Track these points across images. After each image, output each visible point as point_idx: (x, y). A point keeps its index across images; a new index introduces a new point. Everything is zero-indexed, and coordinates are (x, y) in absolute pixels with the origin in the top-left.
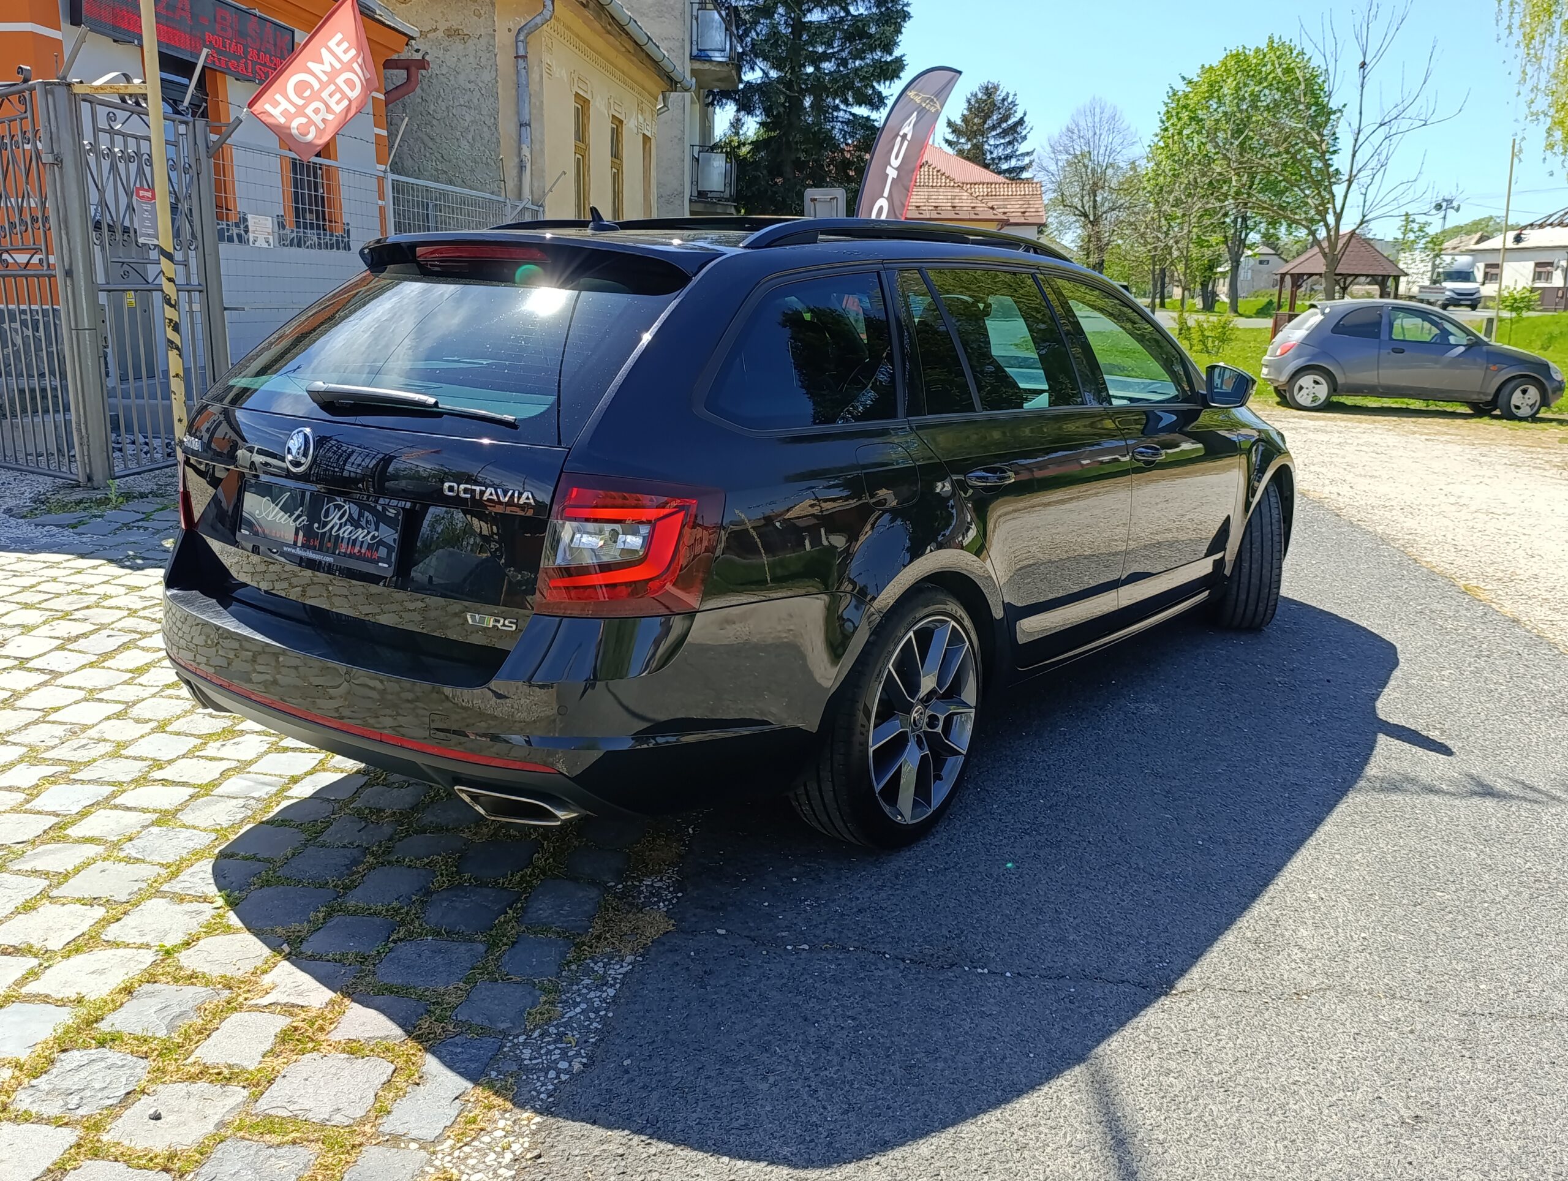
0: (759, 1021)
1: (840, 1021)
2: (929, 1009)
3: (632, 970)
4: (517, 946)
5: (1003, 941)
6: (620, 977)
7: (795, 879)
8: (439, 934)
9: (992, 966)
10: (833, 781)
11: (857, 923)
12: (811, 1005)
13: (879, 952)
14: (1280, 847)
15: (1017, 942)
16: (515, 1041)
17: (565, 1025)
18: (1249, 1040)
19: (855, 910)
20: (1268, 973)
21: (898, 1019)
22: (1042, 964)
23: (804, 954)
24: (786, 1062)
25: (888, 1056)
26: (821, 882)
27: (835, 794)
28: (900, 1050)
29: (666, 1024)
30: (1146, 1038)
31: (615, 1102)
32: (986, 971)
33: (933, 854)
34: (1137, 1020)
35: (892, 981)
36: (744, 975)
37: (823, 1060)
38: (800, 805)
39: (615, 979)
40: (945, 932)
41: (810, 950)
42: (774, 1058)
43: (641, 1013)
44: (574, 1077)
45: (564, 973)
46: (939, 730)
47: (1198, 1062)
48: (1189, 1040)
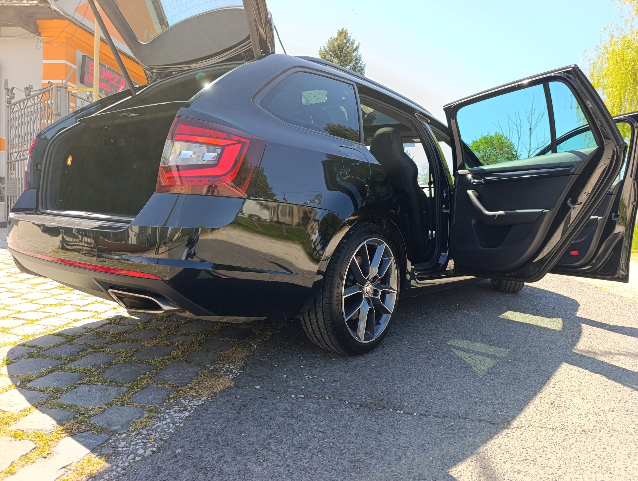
0: (266, 431)
1: (315, 433)
2: (369, 430)
3: (203, 404)
4: (145, 389)
5: (412, 398)
6: (195, 407)
7: (302, 367)
8: (106, 382)
9: (406, 410)
10: (323, 313)
11: (332, 386)
12: (299, 424)
13: (342, 400)
14: (551, 364)
15: (419, 399)
16: (119, 437)
17: (153, 430)
18: (564, 454)
19: (332, 381)
20: (564, 420)
21: (350, 434)
22: (435, 410)
23: (300, 399)
24: (276, 455)
25: (341, 455)
26: (316, 368)
27: (324, 320)
28: (349, 451)
29: (211, 430)
30: (501, 452)
31: (161, 474)
32: (402, 412)
33: (375, 359)
34: (494, 441)
35: (349, 414)
36: (265, 408)
37: (300, 455)
38: (307, 329)
39: (192, 408)
40: (379, 392)
41: (304, 398)
42: (270, 453)
43: (198, 425)
44: (144, 458)
45: (165, 404)
46: (379, 297)
47: (536, 466)
48: (527, 453)
